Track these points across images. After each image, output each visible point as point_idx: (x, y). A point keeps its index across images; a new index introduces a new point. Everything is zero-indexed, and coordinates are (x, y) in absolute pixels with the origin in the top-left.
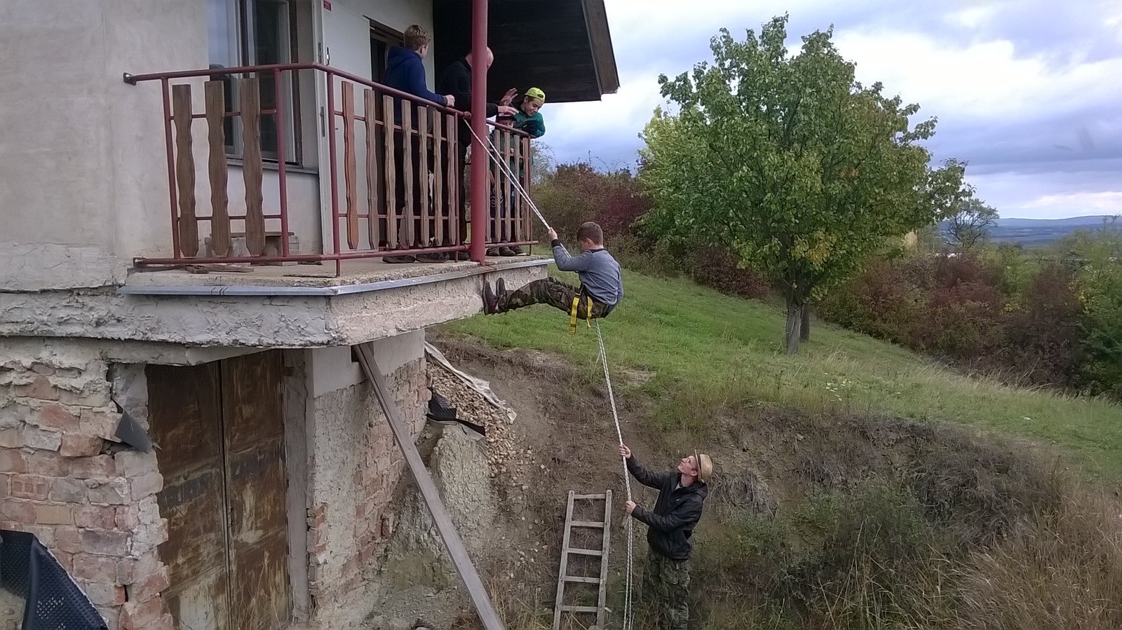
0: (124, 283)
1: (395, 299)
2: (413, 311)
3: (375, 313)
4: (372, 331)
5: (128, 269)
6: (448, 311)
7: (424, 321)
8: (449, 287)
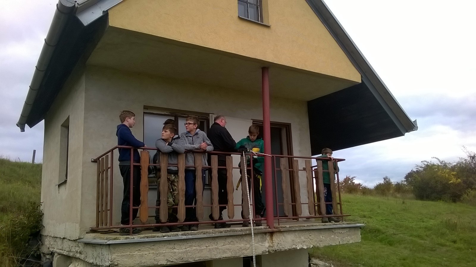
0: (82, 237)
1: (171, 246)
2: (186, 252)
3: (146, 253)
4: (143, 261)
5: (86, 232)
6: (224, 252)
7: (198, 257)
8: (229, 240)
